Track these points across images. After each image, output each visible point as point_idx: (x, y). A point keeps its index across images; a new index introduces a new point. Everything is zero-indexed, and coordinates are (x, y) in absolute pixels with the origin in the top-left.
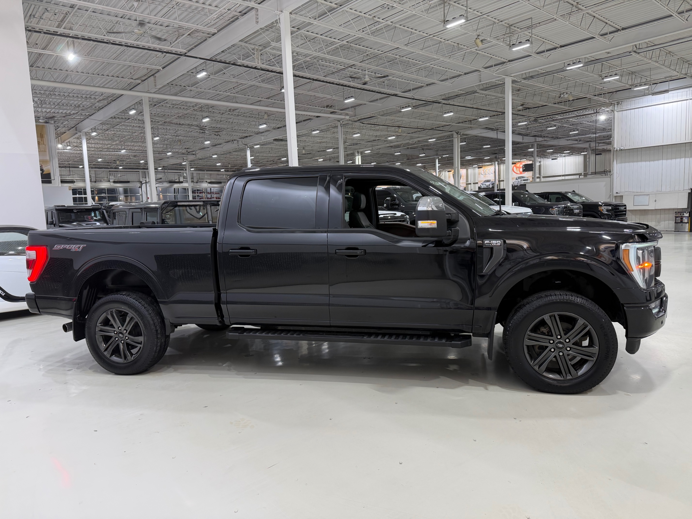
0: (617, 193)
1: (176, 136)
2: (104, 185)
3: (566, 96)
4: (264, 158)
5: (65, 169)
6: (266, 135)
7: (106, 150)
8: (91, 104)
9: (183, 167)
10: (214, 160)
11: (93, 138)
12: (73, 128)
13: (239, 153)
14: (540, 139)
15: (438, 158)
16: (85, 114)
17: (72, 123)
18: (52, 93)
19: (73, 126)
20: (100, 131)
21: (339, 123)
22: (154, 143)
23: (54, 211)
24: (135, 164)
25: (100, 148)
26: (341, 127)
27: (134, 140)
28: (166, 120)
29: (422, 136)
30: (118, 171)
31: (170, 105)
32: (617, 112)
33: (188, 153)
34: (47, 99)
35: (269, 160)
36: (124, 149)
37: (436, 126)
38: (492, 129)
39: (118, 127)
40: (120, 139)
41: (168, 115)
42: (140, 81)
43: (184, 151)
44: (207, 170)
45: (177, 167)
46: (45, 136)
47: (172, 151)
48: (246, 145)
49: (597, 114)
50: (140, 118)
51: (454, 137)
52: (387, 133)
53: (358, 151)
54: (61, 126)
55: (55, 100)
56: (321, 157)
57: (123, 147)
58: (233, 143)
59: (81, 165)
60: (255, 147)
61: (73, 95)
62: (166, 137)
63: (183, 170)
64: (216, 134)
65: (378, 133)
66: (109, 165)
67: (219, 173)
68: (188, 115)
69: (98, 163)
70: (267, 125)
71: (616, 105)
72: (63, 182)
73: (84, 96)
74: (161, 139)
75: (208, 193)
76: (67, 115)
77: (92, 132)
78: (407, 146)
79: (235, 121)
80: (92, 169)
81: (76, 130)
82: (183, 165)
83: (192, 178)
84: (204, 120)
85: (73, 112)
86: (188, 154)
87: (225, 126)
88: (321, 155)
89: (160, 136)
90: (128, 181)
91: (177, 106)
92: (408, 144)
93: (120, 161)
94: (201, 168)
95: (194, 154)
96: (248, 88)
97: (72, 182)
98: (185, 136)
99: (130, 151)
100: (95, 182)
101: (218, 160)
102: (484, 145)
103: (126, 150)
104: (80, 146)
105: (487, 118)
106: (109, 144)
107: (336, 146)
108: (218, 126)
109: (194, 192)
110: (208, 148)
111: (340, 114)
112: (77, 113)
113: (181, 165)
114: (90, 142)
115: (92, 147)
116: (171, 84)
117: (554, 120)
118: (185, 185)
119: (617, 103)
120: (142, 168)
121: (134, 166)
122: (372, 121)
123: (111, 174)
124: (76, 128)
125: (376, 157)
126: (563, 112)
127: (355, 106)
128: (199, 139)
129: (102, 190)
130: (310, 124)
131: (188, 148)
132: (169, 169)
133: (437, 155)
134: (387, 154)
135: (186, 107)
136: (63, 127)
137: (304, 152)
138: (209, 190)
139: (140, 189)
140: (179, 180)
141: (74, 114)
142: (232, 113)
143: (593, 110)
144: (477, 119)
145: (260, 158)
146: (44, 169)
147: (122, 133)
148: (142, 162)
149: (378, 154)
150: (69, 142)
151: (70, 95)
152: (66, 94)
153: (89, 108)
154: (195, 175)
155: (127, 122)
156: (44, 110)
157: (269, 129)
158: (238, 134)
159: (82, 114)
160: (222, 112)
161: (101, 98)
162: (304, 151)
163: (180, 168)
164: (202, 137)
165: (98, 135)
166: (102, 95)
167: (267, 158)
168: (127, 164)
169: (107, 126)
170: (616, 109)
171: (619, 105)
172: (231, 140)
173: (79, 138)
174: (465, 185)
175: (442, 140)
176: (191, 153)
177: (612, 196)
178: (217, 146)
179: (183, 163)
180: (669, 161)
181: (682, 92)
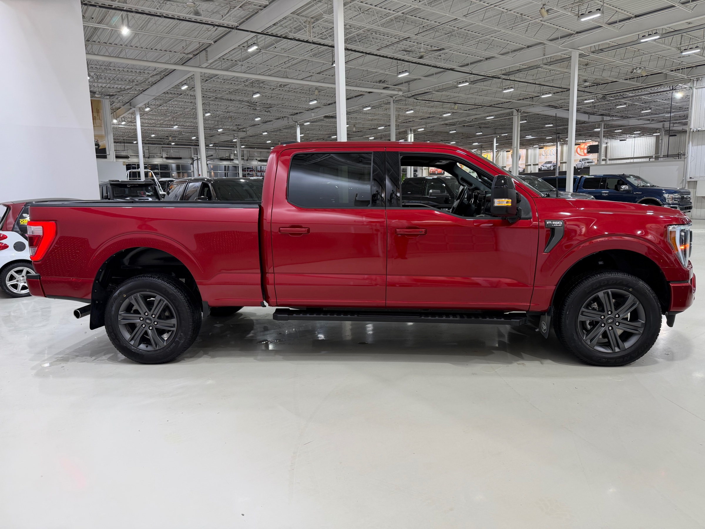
0: (691, 178)
1: (228, 112)
2: (157, 161)
3: (639, 71)
4: (314, 135)
5: (120, 145)
6: (316, 112)
7: (159, 126)
8: (145, 79)
9: (234, 144)
10: (264, 137)
11: (147, 113)
12: (127, 103)
13: (289, 130)
14: (608, 118)
15: (496, 137)
16: (139, 90)
17: (126, 99)
18: (107, 67)
19: (127, 102)
20: (154, 107)
21: (391, 100)
22: (205, 119)
23: (109, 186)
24: (187, 140)
25: (153, 123)
26: (394, 103)
27: (185, 116)
28: (217, 96)
29: (480, 114)
30: (170, 147)
31: (222, 81)
32: (696, 89)
33: (239, 130)
34: (102, 74)
35: (319, 138)
36: (176, 125)
37: (495, 103)
38: (556, 107)
39: (170, 102)
40: (172, 115)
41: (220, 91)
42: (191, 56)
43: (235, 128)
44: (257, 148)
45: (228, 144)
46: (101, 111)
47: (223, 127)
48: (296, 122)
49: (674, 91)
50: (191, 93)
51: (514, 115)
52: (442, 110)
53: (411, 129)
54: (116, 101)
55: (111, 75)
56: (372, 135)
57: (175, 123)
58: (284, 120)
59: (135, 141)
60: (305, 124)
61: (128, 69)
62: (218, 113)
63: (233, 147)
64: (267, 110)
65: (433, 110)
66: (162, 141)
67: (269, 151)
68: (239, 91)
69: (152, 138)
70: (317, 101)
72: (117, 157)
73: (138, 71)
74: (213, 115)
75: (258, 171)
76: (121, 90)
77: (146, 107)
78: (463, 124)
79: (285, 97)
80: (146, 145)
81: (131, 106)
82: (234, 142)
83: (243, 156)
84: (255, 96)
85: (128, 87)
86: (238, 131)
87: (276, 102)
88: (372, 133)
89: (211, 112)
90: (180, 157)
91: (228, 81)
92: (464, 121)
93: (173, 137)
94: (252, 145)
95: (244, 131)
96: (299, 62)
97: (127, 157)
98: (235, 113)
99: (182, 127)
100: (149, 158)
101: (267, 138)
102: (546, 124)
103: (178, 126)
104: (134, 122)
105: (551, 95)
106: (162, 120)
107: (388, 124)
108: (269, 102)
109: (244, 170)
110: (258, 125)
111: (393, 90)
112: (131, 88)
113: (232, 142)
114: (144, 118)
115: (146, 123)
116: (222, 59)
117: (624, 97)
118: (236, 162)
119: (697, 79)
120: (194, 144)
121: (186, 142)
122: (426, 97)
123: (164, 150)
124: (130, 104)
125: (430, 135)
126: (635, 89)
127: (409, 81)
128: (250, 116)
129: (155, 167)
130: (361, 100)
131: (238, 125)
132: (220, 146)
133: (495, 134)
134: (441, 132)
135: (237, 83)
136: (118, 103)
137: (354, 130)
138: (259, 168)
139: (192, 165)
140: (230, 157)
141: (128, 89)
142: (282, 89)
143: (669, 87)
144: (539, 96)
145: (310, 135)
146: (100, 144)
147: (174, 109)
148: (194, 138)
149: (431, 132)
150: (124, 117)
151: (125, 70)
152: (121, 69)
153: (142, 83)
154: (245, 152)
155: (180, 98)
156: (100, 85)
157: (319, 105)
158: (289, 111)
159: (136, 90)
160: (272, 87)
161: (155, 73)
162: (354, 128)
163: (231, 145)
164: (252, 114)
165: (151, 111)
166: (155, 69)
167: (317, 135)
168: (179, 140)
169: (159, 101)
170: (695, 86)
171: (699, 81)
172: (282, 117)
173: (133, 113)
174: (524, 167)
175: (501, 117)
176: (242, 130)
177: (684, 181)
178: (267, 123)
179: (234, 140)
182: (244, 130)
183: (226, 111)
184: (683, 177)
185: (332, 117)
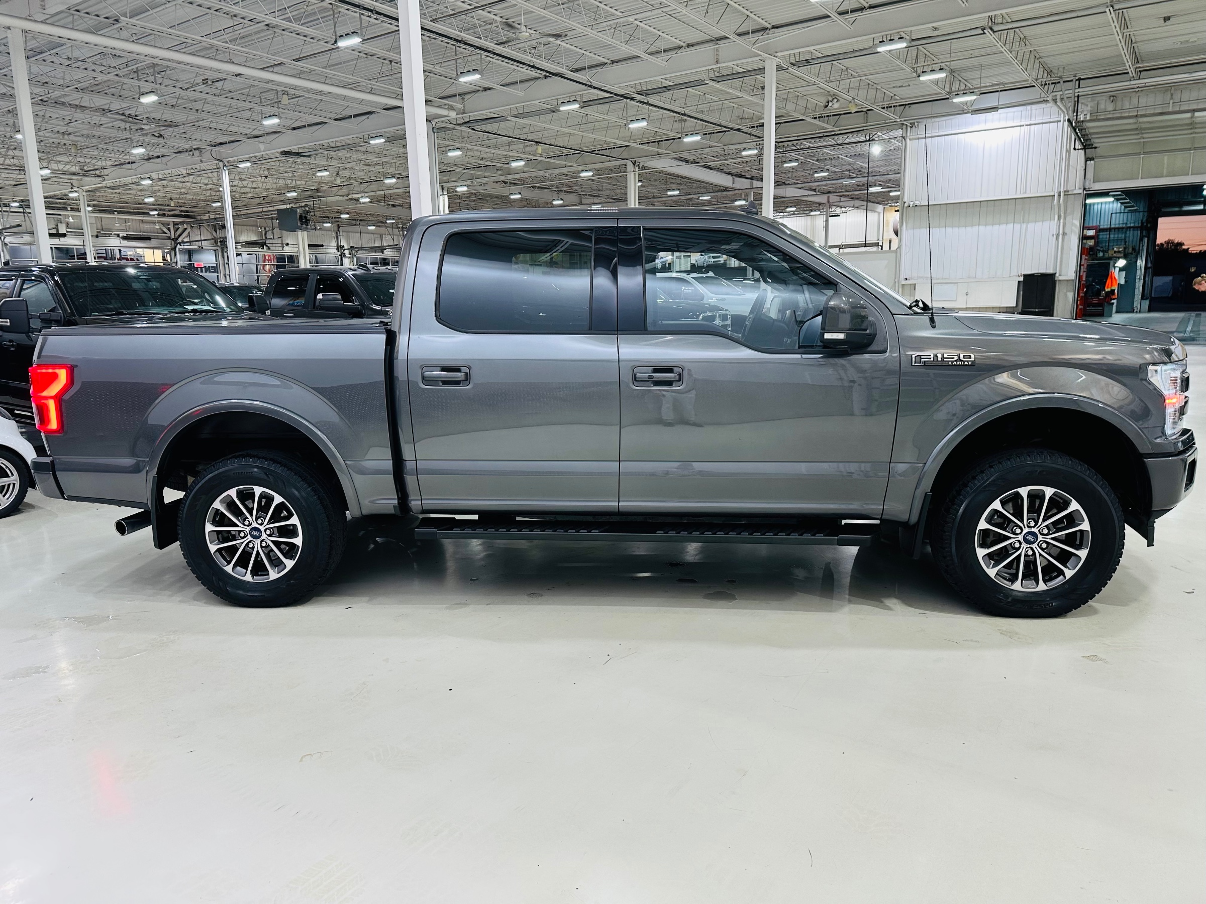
4: (248, 190)
6: (267, 142)
9: (65, 204)
10: (143, 189)
26: (434, 133)
29: (571, 165)
32: (910, 140)
33: (85, 173)
38: (687, 161)
43: (74, 169)
44: (119, 212)
45: (54, 202)
48: (221, 160)
49: (870, 143)
51: (628, 170)
52: (506, 153)
53: (444, 186)
56: (366, 194)
58: (193, 154)
60: (240, 166)
63: (65, 209)
67: (144, 218)
70: (280, 118)
82: (72, 199)
84: (144, 101)
86: (84, 175)
88: (366, 190)
94: (108, 206)
95: (98, 176)
101: (149, 191)
105: (699, 137)
110: (133, 163)
111: (439, 107)
118: (71, 239)
119: (911, 124)
130: (366, 123)
137: (339, 181)
140: (58, 230)
143: (864, 135)
144: (680, 138)
157: (278, 128)
158: (206, 137)
162: (338, 178)
163: (59, 204)
164: (125, 139)
170: (908, 134)
171: (914, 127)
172: (189, 149)
176: (91, 172)
177: (897, 284)
178: (151, 161)
179: (71, 195)
180: (989, 228)
181: (1014, 112)
182: (97, 172)
184: (895, 278)
185: (298, 154)
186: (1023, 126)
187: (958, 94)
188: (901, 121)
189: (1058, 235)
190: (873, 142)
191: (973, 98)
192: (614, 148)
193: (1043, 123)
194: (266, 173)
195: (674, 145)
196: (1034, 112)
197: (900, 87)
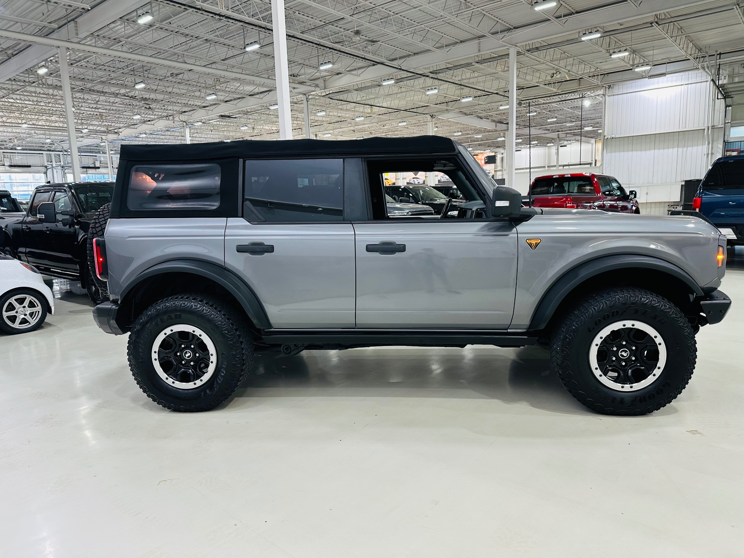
1: (96, 108)
3: (559, 76)
6: (211, 109)
7: (1, 124)
21: (305, 97)
24: (38, 144)
26: (308, 101)
27: (38, 112)
28: (85, 86)
30: (15, 153)
32: (608, 96)
33: (108, 132)
36: (25, 123)
39: (19, 92)
43: (103, 129)
45: (93, 149)
47: (89, 128)
48: (185, 122)
49: (583, 99)
51: (428, 121)
52: (354, 113)
53: (316, 134)
57: (24, 121)
58: (169, 118)
60: (195, 125)
62: (82, 108)
63: (99, 153)
64: (147, 107)
66: (3, 145)
70: (216, 96)
71: (607, 89)
78: (372, 131)
82: (102, 147)
83: (112, 163)
84: (137, 87)
90: (29, 165)
92: (374, 128)
93: (19, 139)
95: (116, 133)
98: (106, 109)
103: (28, 125)
105: (471, 99)
106: (6, 116)
110: (135, 124)
111: (310, 85)
113: (98, 147)
117: (537, 104)
118: (103, 170)
119: (608, 86)
120: (47, 149)
121: (36, 146)
122: (342, 96)
123: (6, 156)
126: (551, 95)
131: (109, 125)
132: (82, 152)
139: (45, 175)
143: (578, 94)
145: (197, 139)
147: (23, 103)
148: (48, 141)
154: (114, 159)
155: (32, 87)
157: (216, 101)
158: (175, 108)
163: (97, 150)
164: (128, 111)
167: (206, 139)
168: (28, 143)
170: (607, 93)
171: (610, 88)
172: (166, 116)
175: (412, 124)
176: (111, 130)
178: (145, 123)
179: (101, 144)
180: (661, 151)
181: (677, 76)
182: (116, 131)
183: (95, 106)
185: (229, 117)
186: (683, 85)
187: (638, 66)
188: (602, 84)
189: (708, 154)
190: (585, 98)
191: (648, 68)
192: (419, 107)
193: (696, 83)
194: (212, 128)
195: (457, 104)
196: (690, 76)
197: (600, 63)
